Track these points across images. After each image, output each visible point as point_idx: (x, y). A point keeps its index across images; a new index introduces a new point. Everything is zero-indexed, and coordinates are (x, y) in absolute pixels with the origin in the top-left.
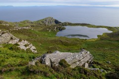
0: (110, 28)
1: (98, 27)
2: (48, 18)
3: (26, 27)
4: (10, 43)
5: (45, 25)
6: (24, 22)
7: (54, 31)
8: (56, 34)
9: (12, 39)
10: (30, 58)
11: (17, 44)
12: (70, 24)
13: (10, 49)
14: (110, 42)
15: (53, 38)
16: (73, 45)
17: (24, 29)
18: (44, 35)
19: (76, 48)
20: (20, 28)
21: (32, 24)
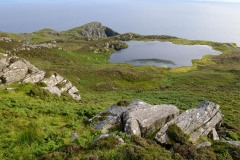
0: (216, 46)
1: (193, 43)
2: (90, 24)
3: (47, 42)
4: (27, 80)
5: (86, 39)
6: (41, 33)
7: (105, 52)
8: (108, 57)
9: (29, 72)
10: (80, 114)
11: (41, 84)
12: (137, 37)
13: (29, 94)
14: (217, 73)
15: (103, 67)
16: (145, 80)
17: (42, 48)
18: (85, 60)
19: (151, 87)
20: (34, 47)
21: (58, 38)
